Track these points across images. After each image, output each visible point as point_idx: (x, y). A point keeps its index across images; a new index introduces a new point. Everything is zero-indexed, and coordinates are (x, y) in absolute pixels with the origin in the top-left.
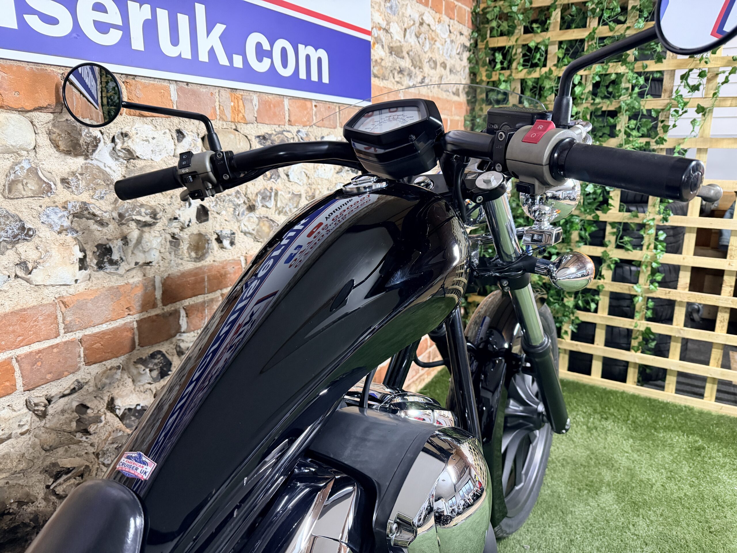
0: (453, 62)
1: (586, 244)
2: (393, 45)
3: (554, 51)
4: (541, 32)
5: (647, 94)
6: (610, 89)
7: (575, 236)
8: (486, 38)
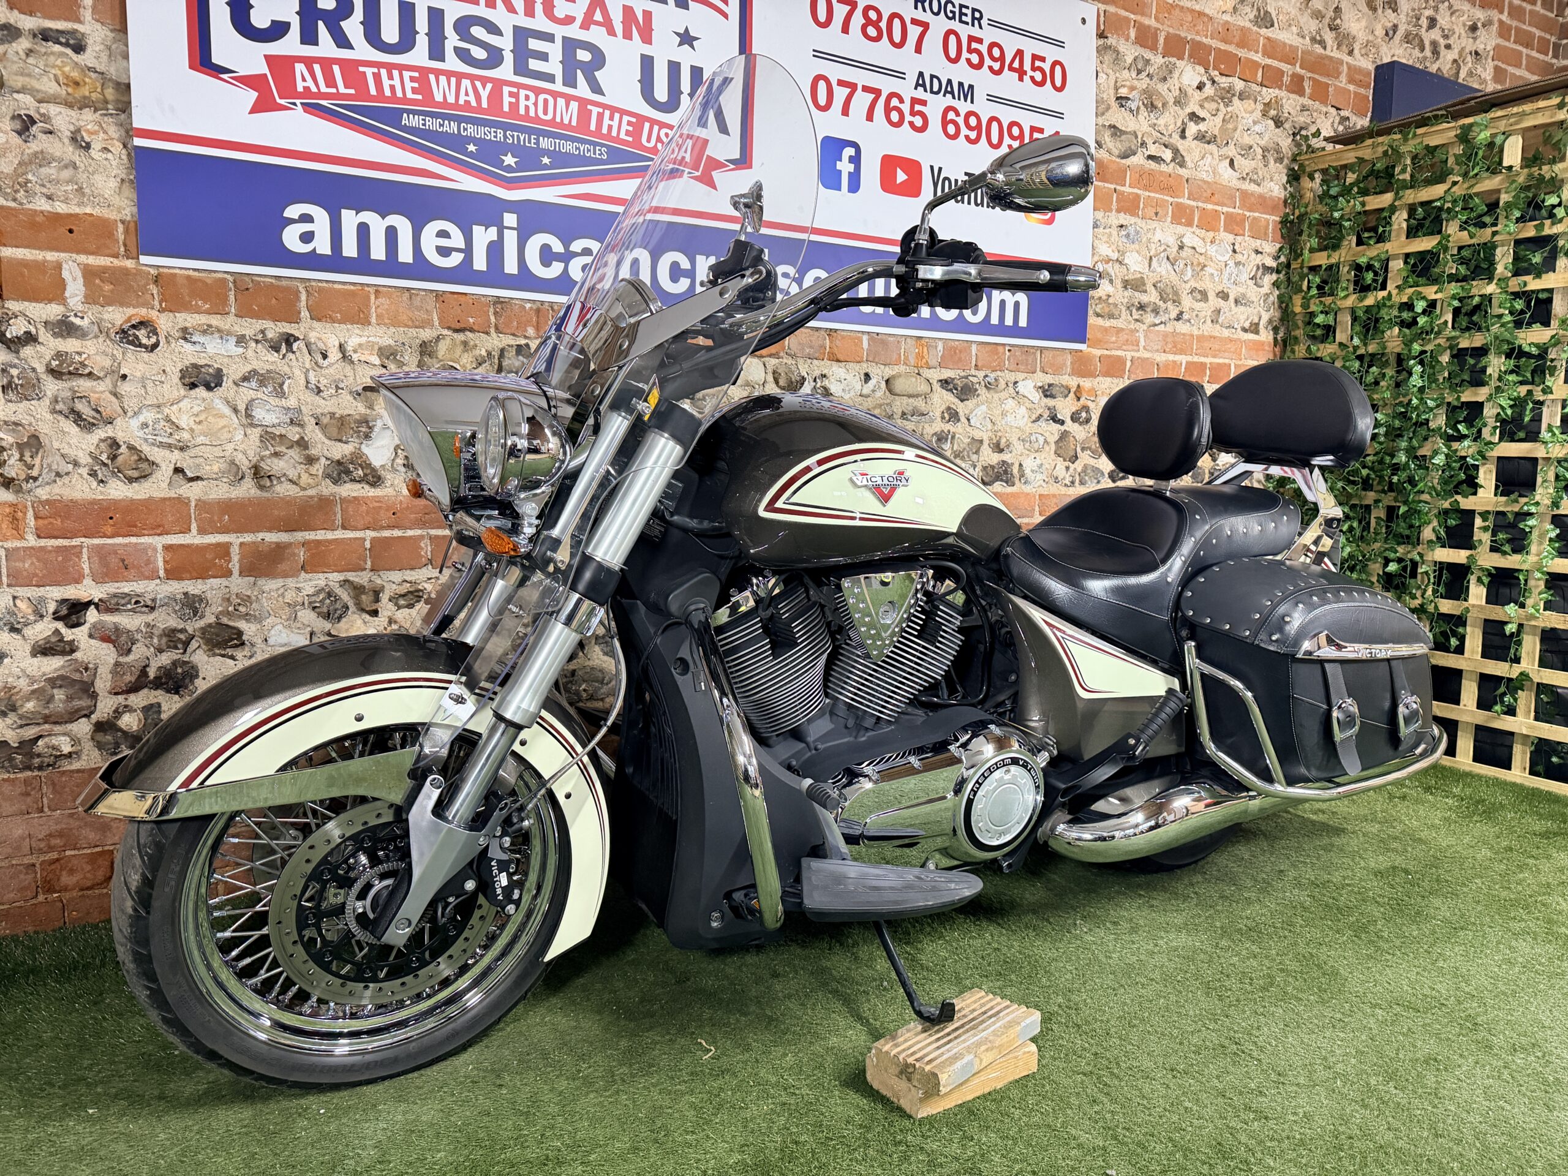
0: (1241, 290)
1: (1443, 546)
2: (1131, 277)
3: (1397, 265)
4: (1378, 242)
5: (1529, 324)
6: (1475, 318)
7: (1428, 533)
8: (1302, 254)
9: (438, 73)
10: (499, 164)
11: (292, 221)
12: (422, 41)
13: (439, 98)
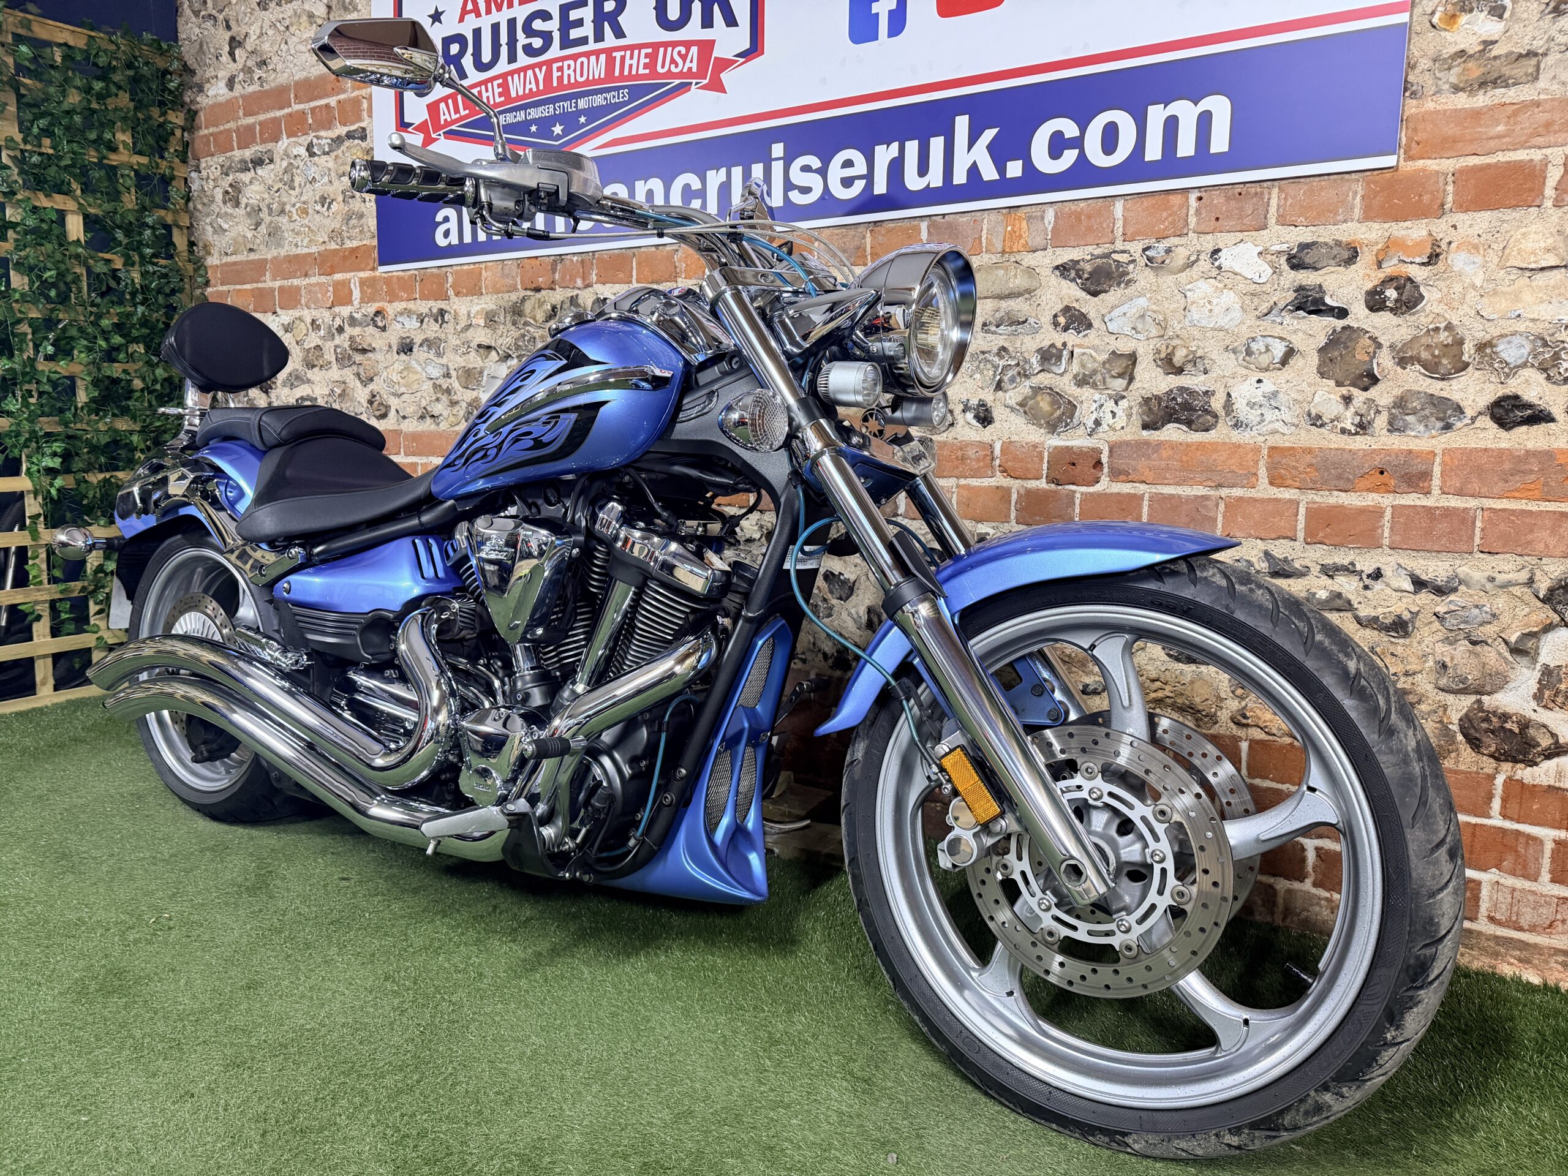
9: (512, 73)
10: (550, 136)
11: (440, 223)
12: (504, 51)
13: (513, 95)
